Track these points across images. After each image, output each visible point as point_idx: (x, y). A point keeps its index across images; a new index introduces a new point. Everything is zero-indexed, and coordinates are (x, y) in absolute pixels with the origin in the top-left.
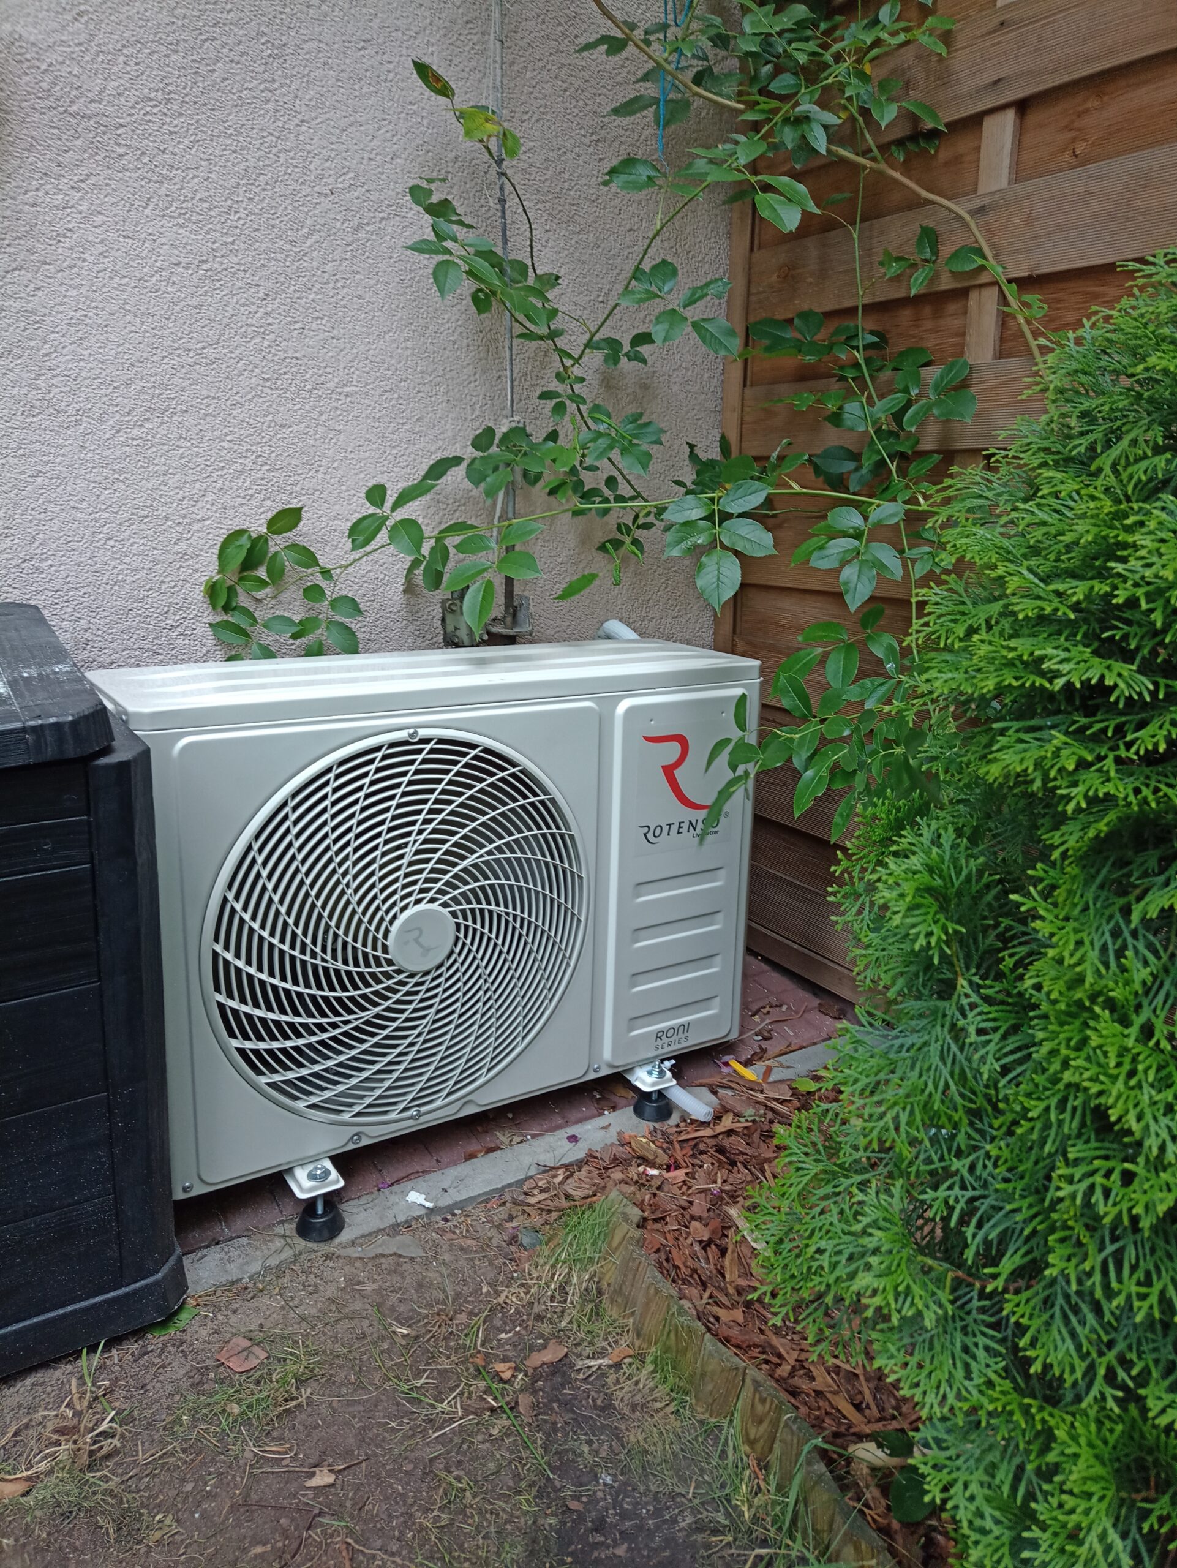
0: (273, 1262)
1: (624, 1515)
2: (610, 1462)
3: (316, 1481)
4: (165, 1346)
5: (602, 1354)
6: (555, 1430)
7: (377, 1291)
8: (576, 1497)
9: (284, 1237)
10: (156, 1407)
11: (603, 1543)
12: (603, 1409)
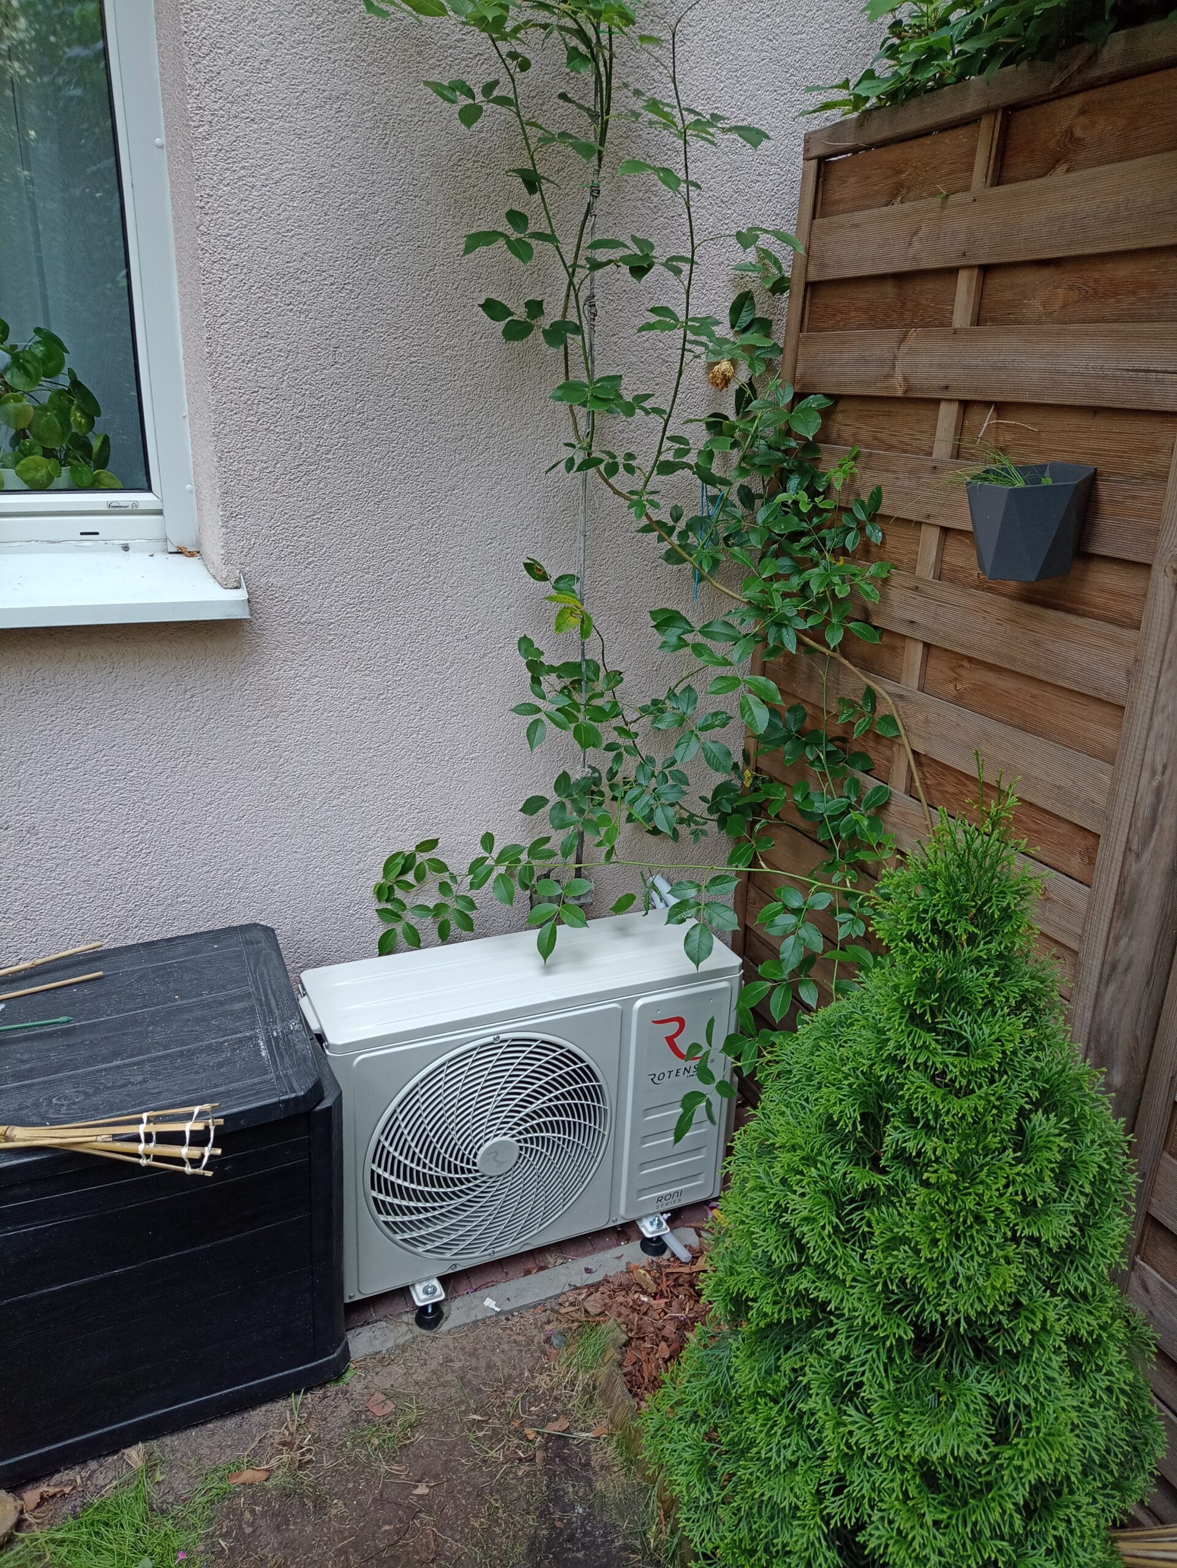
0: (401, 1341)
1: (586, 1534)
2: (583, 1500)
3: (418, 1491)
4: (337, 1394)
5: (587, 1429)
6: (555, 1476)
7: (462, 1368)
8: (560, 1519)
9: (407, 1324)
10: (332, 1433)
11: (570, 1549)
12: (585, 1465)
